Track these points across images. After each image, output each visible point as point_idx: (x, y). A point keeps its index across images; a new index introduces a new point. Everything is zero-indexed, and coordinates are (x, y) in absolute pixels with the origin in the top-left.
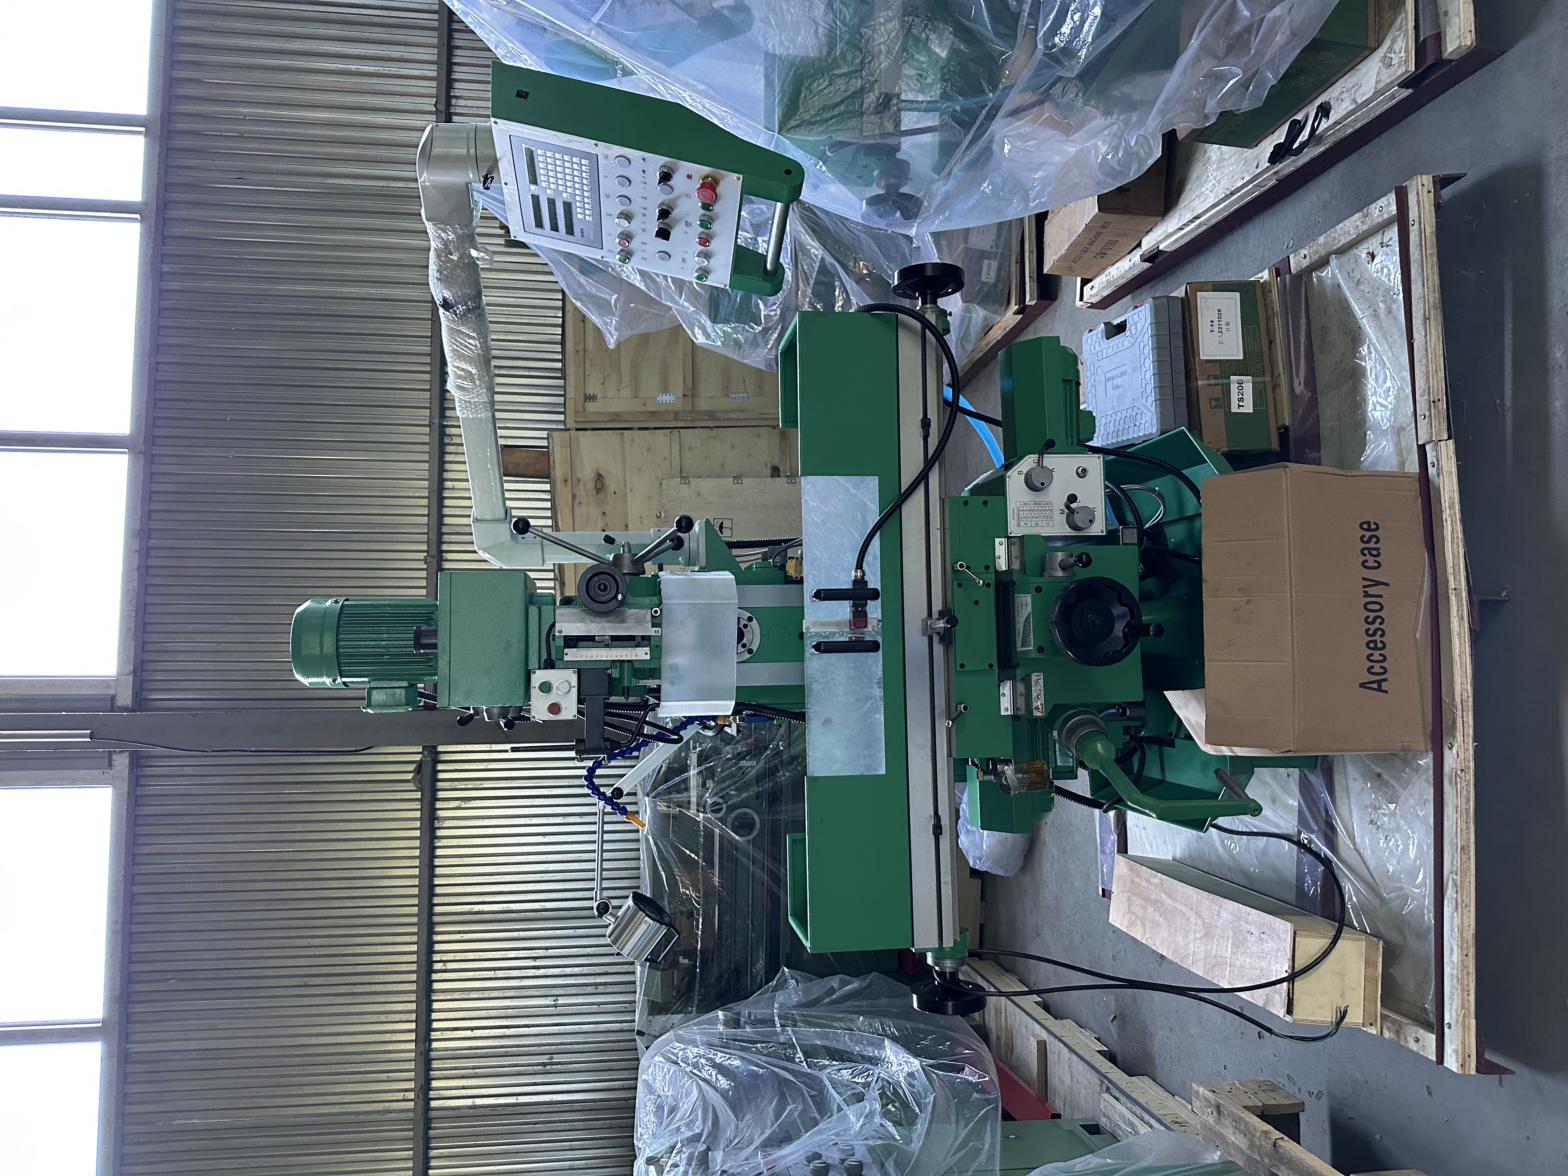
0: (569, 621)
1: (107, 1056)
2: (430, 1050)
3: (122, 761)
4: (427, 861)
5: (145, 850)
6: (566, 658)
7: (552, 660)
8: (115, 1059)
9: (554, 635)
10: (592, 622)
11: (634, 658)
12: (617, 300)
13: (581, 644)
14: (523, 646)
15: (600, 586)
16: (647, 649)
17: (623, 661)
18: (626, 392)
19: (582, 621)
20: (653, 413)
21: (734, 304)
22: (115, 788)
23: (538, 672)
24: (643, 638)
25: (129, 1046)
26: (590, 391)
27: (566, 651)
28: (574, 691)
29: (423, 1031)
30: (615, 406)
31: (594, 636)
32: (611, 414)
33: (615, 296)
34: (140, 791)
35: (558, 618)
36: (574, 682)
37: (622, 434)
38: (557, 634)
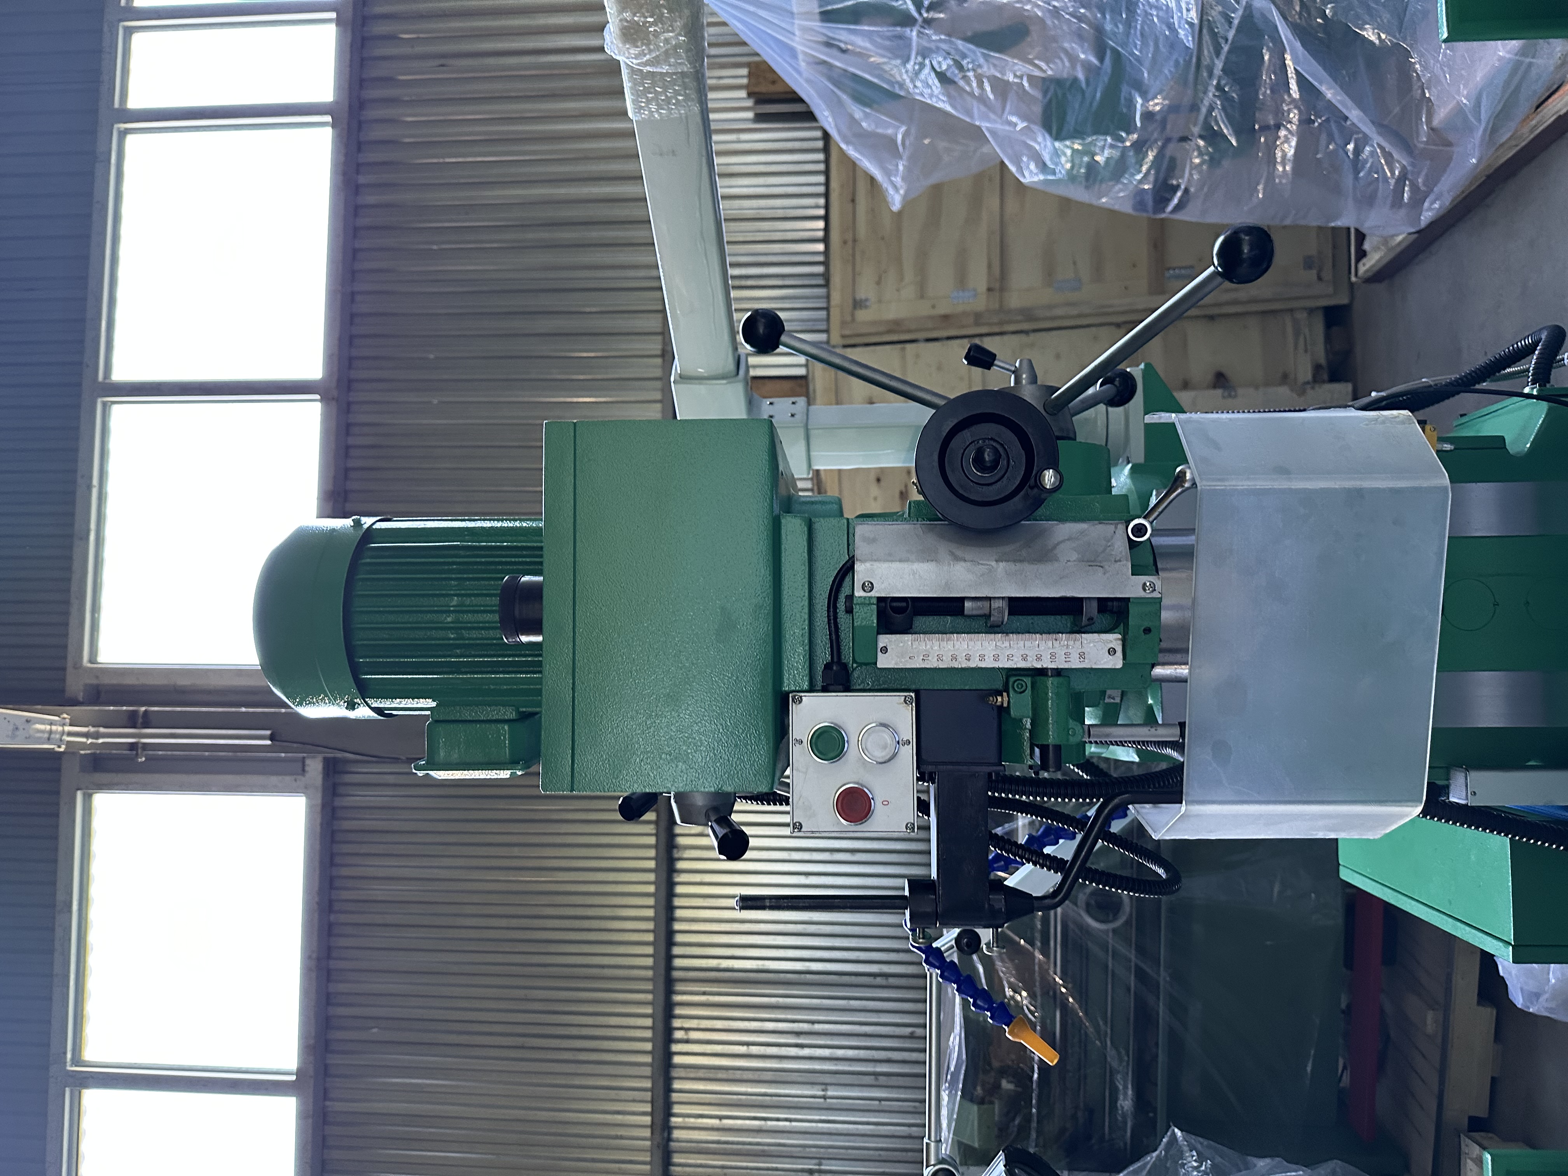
0: (890, 558)
1: (303, 1116)
2: (669, 1139)
3: (315, 766)
4: (663, 902)
5: (345, 871)
6: (883, 662)
7: (845, 666)
8: (310, 1121)
9: (850, 597)
10: (957, 559)
11: (1075, 664)
12: (906, 135)
13: (920, 621)
14: (765, 627)
15: (980, 453)
16: (1113, 639)
17: (1042, 672)
18: (909, 292)
19: (928, 555)
20: (946, 317)
21: (1091, 104)
22: (308, 797)
23: (808, 700)
24: (1104, 604)
25: (328, 1103)
26: (861, 295)
27: (884, 640)
28: (908, 754)
29: (660, 1116)
30: (892, 313)
31: (962, 600)
32: (888, 322)
33: (903, 129)
34: (339, 802)
35: (861, 548)
36: (907, 730)
37: (903, 349)
38: (859, 593)
